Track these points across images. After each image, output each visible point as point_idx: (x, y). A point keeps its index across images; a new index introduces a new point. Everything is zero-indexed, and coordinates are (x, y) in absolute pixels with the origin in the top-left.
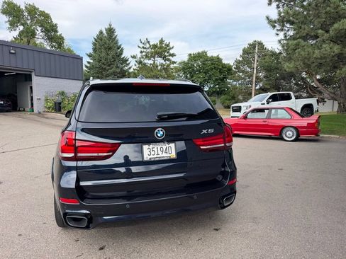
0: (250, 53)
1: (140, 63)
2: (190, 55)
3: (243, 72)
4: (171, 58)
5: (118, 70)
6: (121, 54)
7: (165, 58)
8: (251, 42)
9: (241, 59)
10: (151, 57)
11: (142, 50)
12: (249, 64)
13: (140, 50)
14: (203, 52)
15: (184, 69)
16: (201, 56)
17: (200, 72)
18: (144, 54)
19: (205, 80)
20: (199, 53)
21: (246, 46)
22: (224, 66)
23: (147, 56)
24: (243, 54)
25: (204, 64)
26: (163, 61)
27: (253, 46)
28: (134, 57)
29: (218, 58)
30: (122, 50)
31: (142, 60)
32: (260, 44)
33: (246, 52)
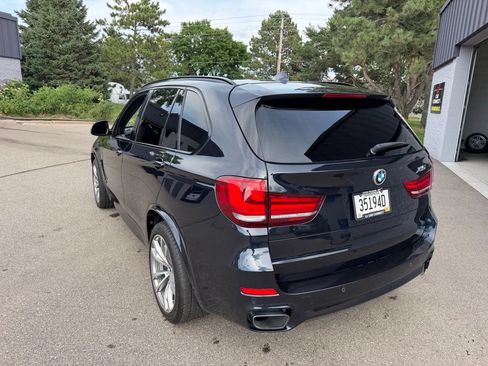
0: (272, 28)
1: (111, 33)
2: (184, 24)
3: (263, 56)
4: (161, 27)
5: (81, 44)
6: (83, 17)
7: (152, 27)
8: (273, 13)
9: (260, 37)
10: (131, 23)
11: (115, 12)
12: (272, 45)
13: (111, 11)
14: (203, 22)
15: (175, 46)
16: (201, 27)
17: (200, 53)
18: (117, 18)
19: (209, 65)
20: (198, 23)
21: (267, 18)
22: (235, 45)
23: (122, 23)
24: (263, 30)
25: (206, 40)
26: (148, 33)
27: (277, 17)
28: (101, 22)
29: (227, 33)
30: (84, 11)
31: (115, 28)
32: (286, 16)
33: (266, 27)
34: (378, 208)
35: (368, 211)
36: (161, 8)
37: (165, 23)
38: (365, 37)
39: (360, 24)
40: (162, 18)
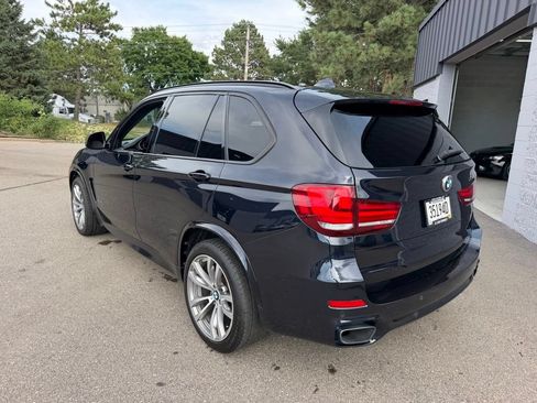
0: (237, 39)
1: (51, 35)
2: (136, 30)
3: (227, 69)
4: (112, 32)
5: (16, 47)
6: (18, 14)
7: (101, 31)
8: (238, 22)
9: (223, 48)
10: (75, 25)
11: (55, 11)
12: (237, 58)
13: (50, 10)
14: (158, 28)
16: (156, 34)
17: (154, 63)
18: (59, 19)
19: (166, 76)
20: (152, 29)
21: (231, 27)
22: (196, 55)
23: (64, 24)
24: (226, 39)
25: (162, 49)
26: (97, 37)
27: (242, 28)
28: (39, 23)
29: (185, 42)
30: (19, 9)
31: (56, 30)
32: (252, 26)
33: (229, 37)
34: (444, 215)
35: (437, 218)
36: (112, 9)
37: (117, 28)
38: (345, 51)
39: (339, 38)
40: (113, 21)
